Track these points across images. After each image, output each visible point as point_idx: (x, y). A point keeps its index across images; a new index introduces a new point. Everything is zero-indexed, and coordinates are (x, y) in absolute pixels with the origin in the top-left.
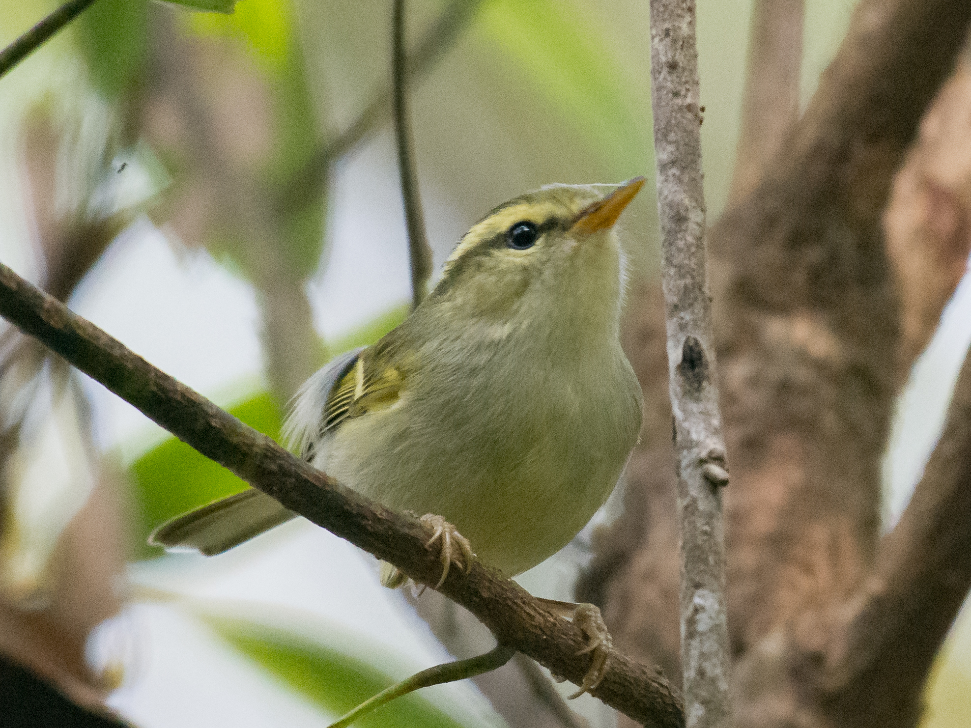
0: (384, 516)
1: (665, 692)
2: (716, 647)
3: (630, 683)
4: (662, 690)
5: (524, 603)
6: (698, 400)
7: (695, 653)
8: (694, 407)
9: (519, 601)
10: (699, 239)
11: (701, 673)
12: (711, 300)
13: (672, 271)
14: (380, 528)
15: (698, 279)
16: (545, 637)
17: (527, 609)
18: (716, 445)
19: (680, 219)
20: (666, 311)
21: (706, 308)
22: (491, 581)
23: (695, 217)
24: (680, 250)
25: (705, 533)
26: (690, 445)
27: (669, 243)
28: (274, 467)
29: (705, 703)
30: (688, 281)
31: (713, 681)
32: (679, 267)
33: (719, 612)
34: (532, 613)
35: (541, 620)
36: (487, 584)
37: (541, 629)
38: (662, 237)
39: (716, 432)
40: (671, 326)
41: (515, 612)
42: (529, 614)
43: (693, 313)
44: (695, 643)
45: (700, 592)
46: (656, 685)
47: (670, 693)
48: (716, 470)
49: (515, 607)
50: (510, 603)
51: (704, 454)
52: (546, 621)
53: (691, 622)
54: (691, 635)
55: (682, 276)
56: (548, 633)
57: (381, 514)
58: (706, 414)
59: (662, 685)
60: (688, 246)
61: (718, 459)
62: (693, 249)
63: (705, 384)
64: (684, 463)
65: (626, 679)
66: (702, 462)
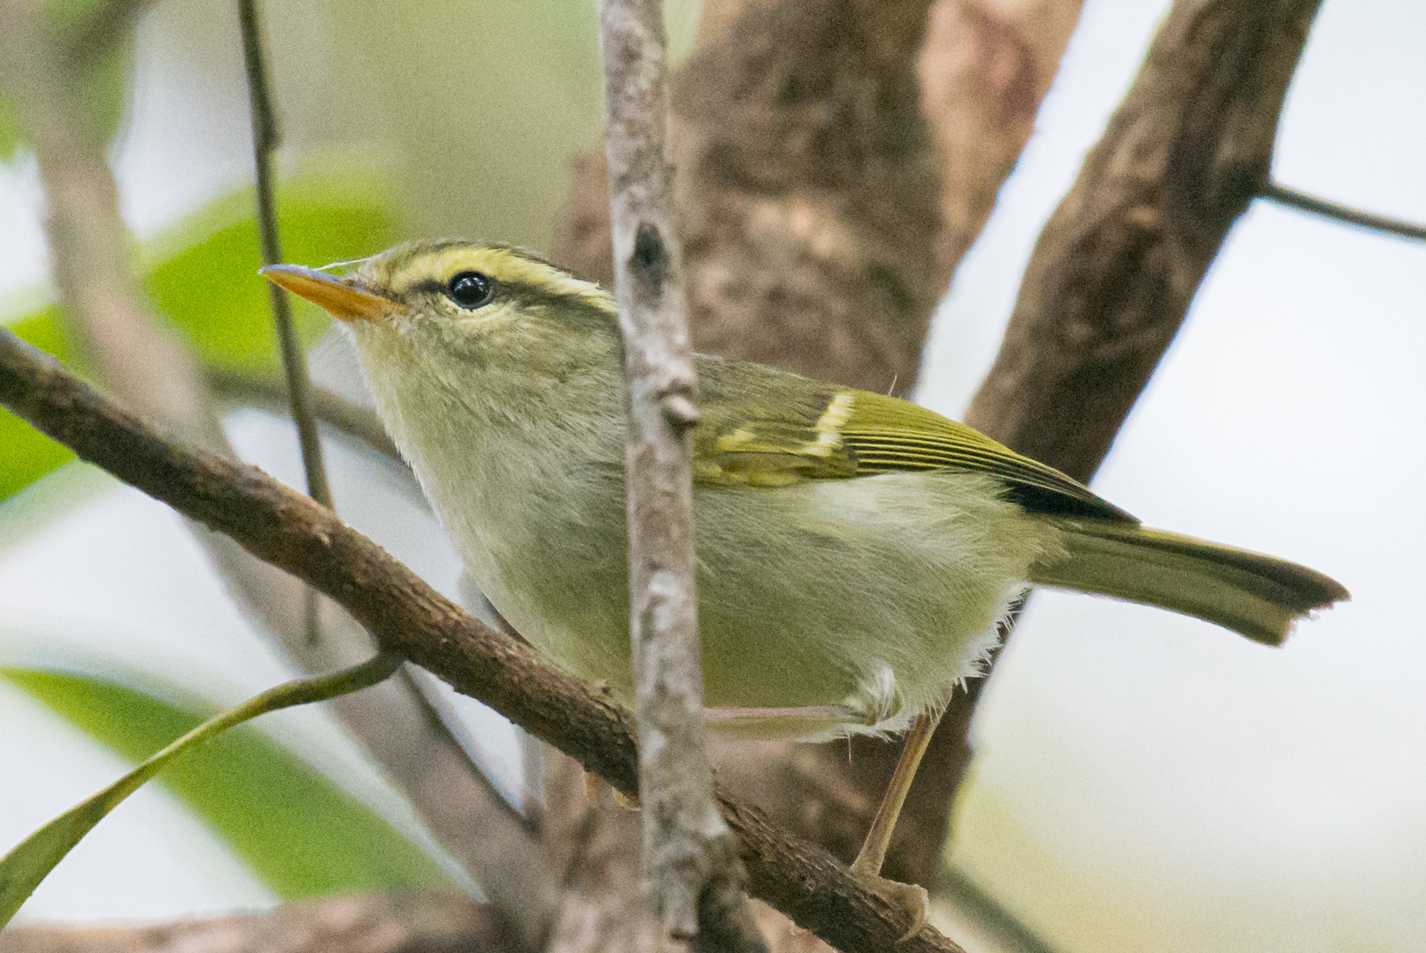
0: (219, 471)
1: (613, 717)
2: (682, 652)
3: (564, 704)
4: (608, 714)
5: (415, 592)
6: (655, 307)
7: (652, 661)
8: (650, 317)
9: (409, 591)
10: (657, 84)
11: (661, 688)
12: (673, 168)
13: (620, 128)
14: (214, 488)
15: (655, 140)
16: (445, 640)
17: (421, 602)
18: (682, 371)
19: (630, 56)
20: (611, 184)
21: (667, 181)
22: (368, 562)
23: (650, 52)
24: (629, 99)
25: (667, 494)
26: (645, 371)
27: (615, 90)
28: (65, 402)
29: (667, 730)
30: (641, 142)
31: (679, 700)
32: (630, 123)
33: (685, 604)
34: (427, 606)
35: (440, 617)
36: (364, 566)
37: (440, 630)
38: (603, 82)
39: (681, 353)
40: (618, 206)
41: (404, 607)
42: (423, 609)
43: (649, 188)
44: (653, 647)
45: (659, 575)
46: (601, 708)
47: (619, 717)
48: (683, 407)
49: (403, 598)
50: (396, 593)
51: (664, 384)
52: (447, 617)
53: (648, 618)
54: (648, 635)
55: (633, 134)
56: (449, 634)
57: (216, 467)
58: (667, 329)
59: (607, 707)
60: (642, 95)
61: (683, 390)
62: (649, 98)
63: (665, 286)
64: (637, 396)
65: (558, 700)
66: (661, 395)
